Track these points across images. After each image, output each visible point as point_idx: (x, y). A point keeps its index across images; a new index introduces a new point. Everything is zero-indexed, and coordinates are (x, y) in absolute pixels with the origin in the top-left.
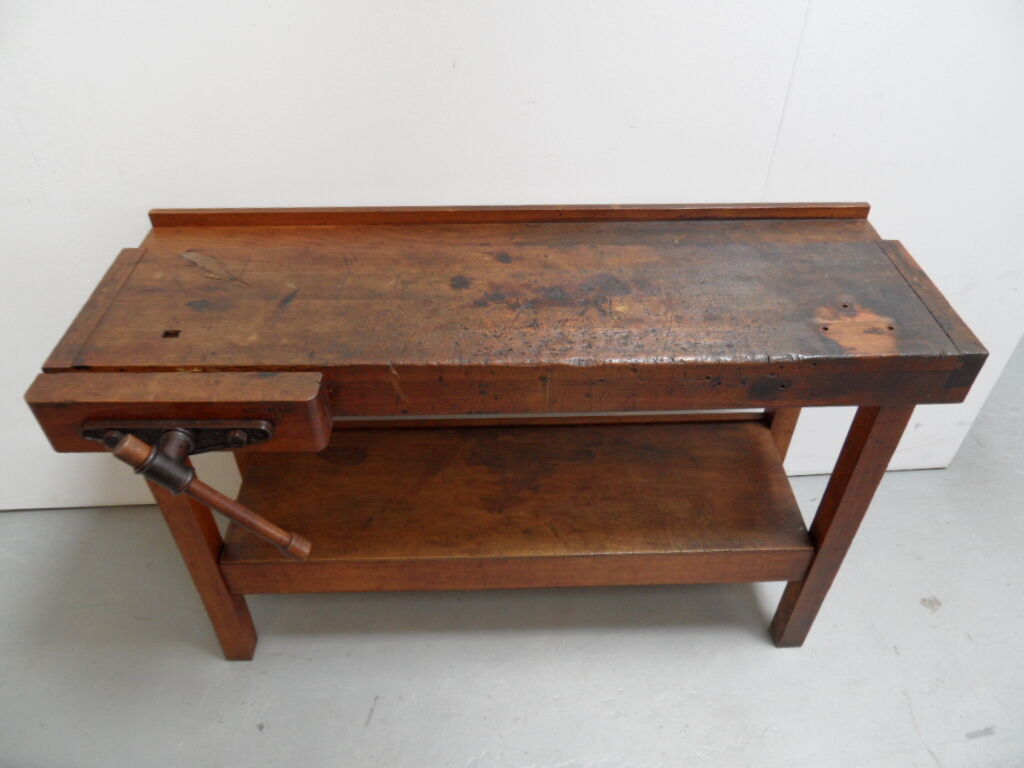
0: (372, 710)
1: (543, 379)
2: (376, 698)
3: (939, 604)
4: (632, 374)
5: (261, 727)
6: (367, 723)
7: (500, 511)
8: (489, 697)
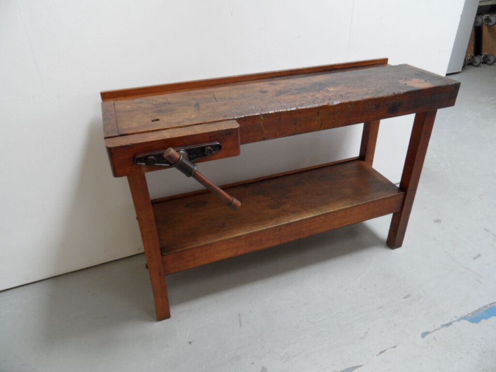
0: (240, 320)
1: (318, 113)
2: (239, 315)
3: (440, 221)
4: (350, 106)
5: (190, 343)
6: (241, 326)
7: (278, 208)
8: (290, 299)
